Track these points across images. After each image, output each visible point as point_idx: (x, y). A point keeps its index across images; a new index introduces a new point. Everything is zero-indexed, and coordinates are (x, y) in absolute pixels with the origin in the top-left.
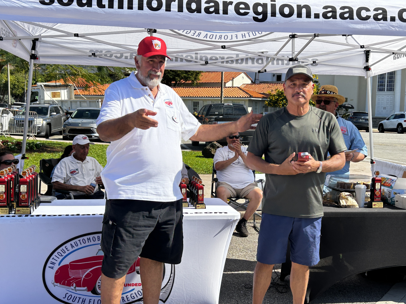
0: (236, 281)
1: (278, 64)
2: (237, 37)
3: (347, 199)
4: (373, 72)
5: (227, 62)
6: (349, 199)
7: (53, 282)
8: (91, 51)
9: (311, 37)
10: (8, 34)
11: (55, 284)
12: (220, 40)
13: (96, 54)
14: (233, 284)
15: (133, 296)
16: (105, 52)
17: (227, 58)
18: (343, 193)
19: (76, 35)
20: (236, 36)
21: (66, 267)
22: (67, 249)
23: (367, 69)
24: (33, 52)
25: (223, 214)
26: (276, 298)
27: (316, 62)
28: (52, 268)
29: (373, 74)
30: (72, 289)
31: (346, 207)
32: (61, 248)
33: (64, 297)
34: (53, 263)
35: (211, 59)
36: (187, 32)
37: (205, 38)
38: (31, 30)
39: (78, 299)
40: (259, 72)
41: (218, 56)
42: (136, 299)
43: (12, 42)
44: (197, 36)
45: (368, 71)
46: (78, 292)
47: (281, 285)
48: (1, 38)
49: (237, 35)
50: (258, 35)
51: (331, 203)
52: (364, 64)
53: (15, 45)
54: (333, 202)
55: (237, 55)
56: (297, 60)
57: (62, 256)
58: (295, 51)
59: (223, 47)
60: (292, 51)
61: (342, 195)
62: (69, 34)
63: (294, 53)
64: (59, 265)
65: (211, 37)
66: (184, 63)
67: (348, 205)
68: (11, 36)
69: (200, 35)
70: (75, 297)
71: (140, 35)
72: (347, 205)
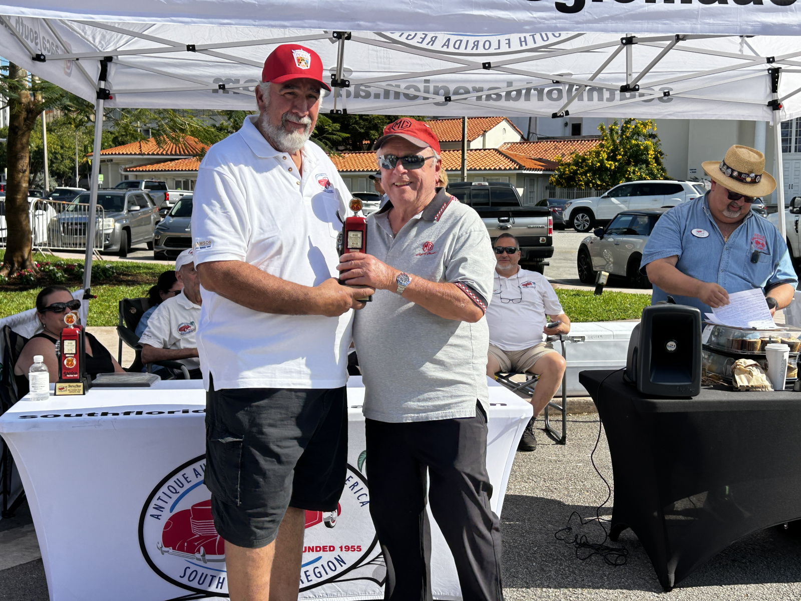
0: (521, 541)
1: (590, 99)
2: (509, 44)
3: (750, 373)
4: (788, 113)
5: (489, 97)
6: (754, 373)
7: (160, 546)
8: (217, 80)
9: (668, 42)
10: (54, 48)
11: (165, 549)
12: (474, 51)
13: (227, 86)
14: (516, 547)
15: (319, 572)
16: (246, 82)
17: (490, 89)
18: (742, 360)
19: (191, 48)
20: (507, 41)
21: (184, 514)
22: (186, 479)
23: (775, 105)
24: (103, 85)
25: (498, 407)
26: (605, 576)
27: (671, 93)
28: (157, 517)
29: (787, 116)
30: (199, 560)
31: (748, 389)
32: (174, 478)
33: (182, 576)
34: (159, 508)
35: (456, 93)
36: (409, 35)
37: (445, 47)
38: (97, 40)
39: (209, 578)
40: (555, 116)
41: (470, 87)
42: (325, 577)
43: (62, 64)
44: (428, 44)
45: (777, 111)
46: (209, 565)
47: (612, 550)
48: (42, 57)
49: (509, 40)
50: (552, 40)
51: (717, 381)
52: (768, 96)
53: (69, 71)
54: (719, 379)
55: (510, 84)
56: (638, 90)
57: (176, 493)
58: (633, 71)
59: (487, 65)
60: (627, 73)
61: (739, 365)
62: (175, 47)
63: (630, 75)
64: (171, 510)
65: (457, 46)
66: (403, 101)
67: (752, 386)
68: (60, 52)
69: (434, 41)
70: (203, 574)
71: (314, 44)
72: (750, 385)
